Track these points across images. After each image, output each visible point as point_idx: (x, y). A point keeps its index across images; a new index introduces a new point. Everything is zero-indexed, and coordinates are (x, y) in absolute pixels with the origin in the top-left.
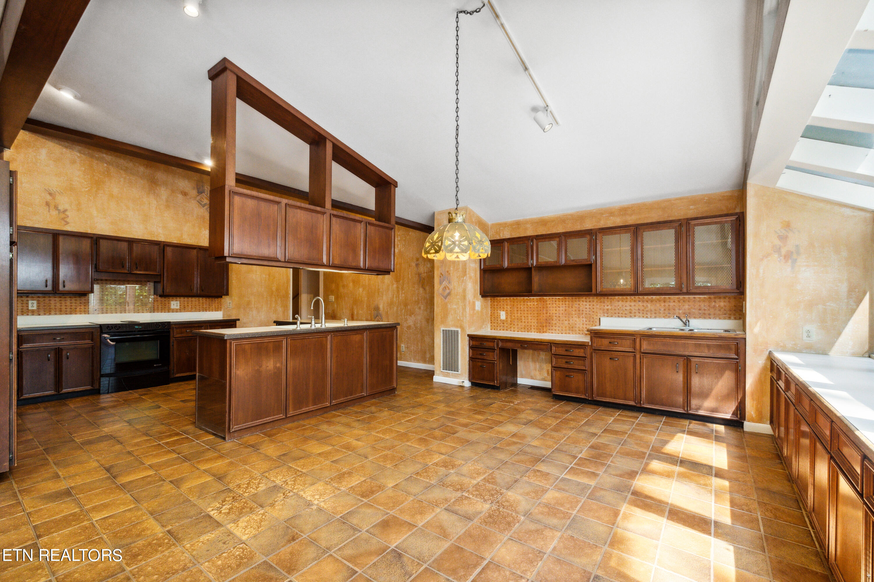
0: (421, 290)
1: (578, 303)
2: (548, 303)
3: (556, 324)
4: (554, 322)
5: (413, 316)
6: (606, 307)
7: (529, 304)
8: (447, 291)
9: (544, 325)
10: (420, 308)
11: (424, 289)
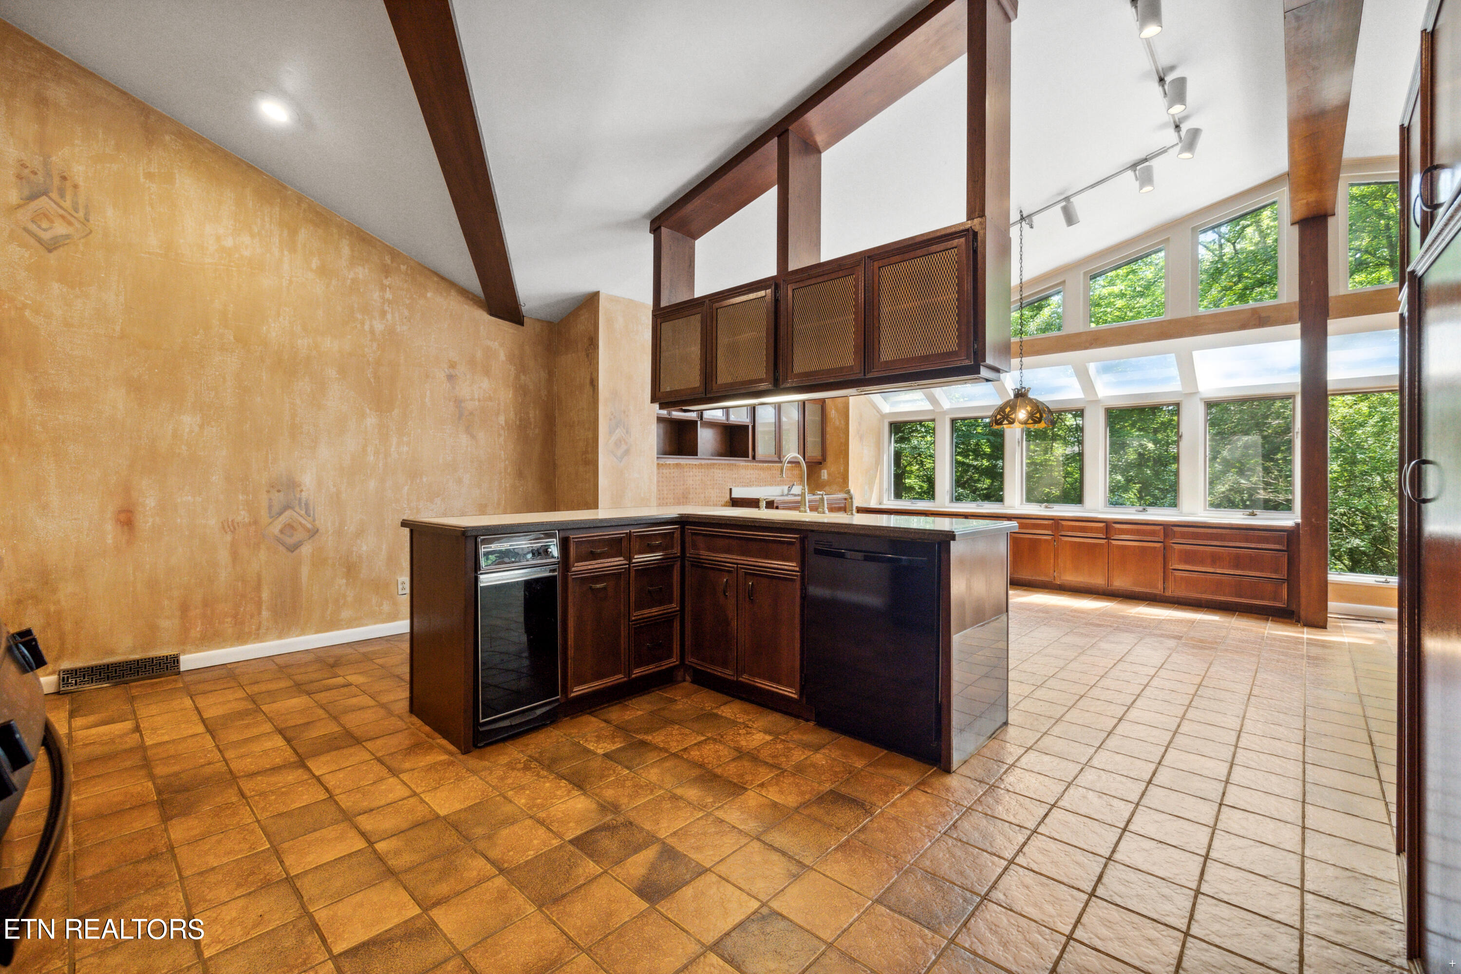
0: (464, 439)
1: (712, 470)
2: (685, 470)
3: (693, 498)
4: (691, 497)
5: (438, 501)
6: (734, 476)
7: (664, 471)
8: (624, 447)
9: (681, 501)
10: (460, 481)
11: (473, 437)
